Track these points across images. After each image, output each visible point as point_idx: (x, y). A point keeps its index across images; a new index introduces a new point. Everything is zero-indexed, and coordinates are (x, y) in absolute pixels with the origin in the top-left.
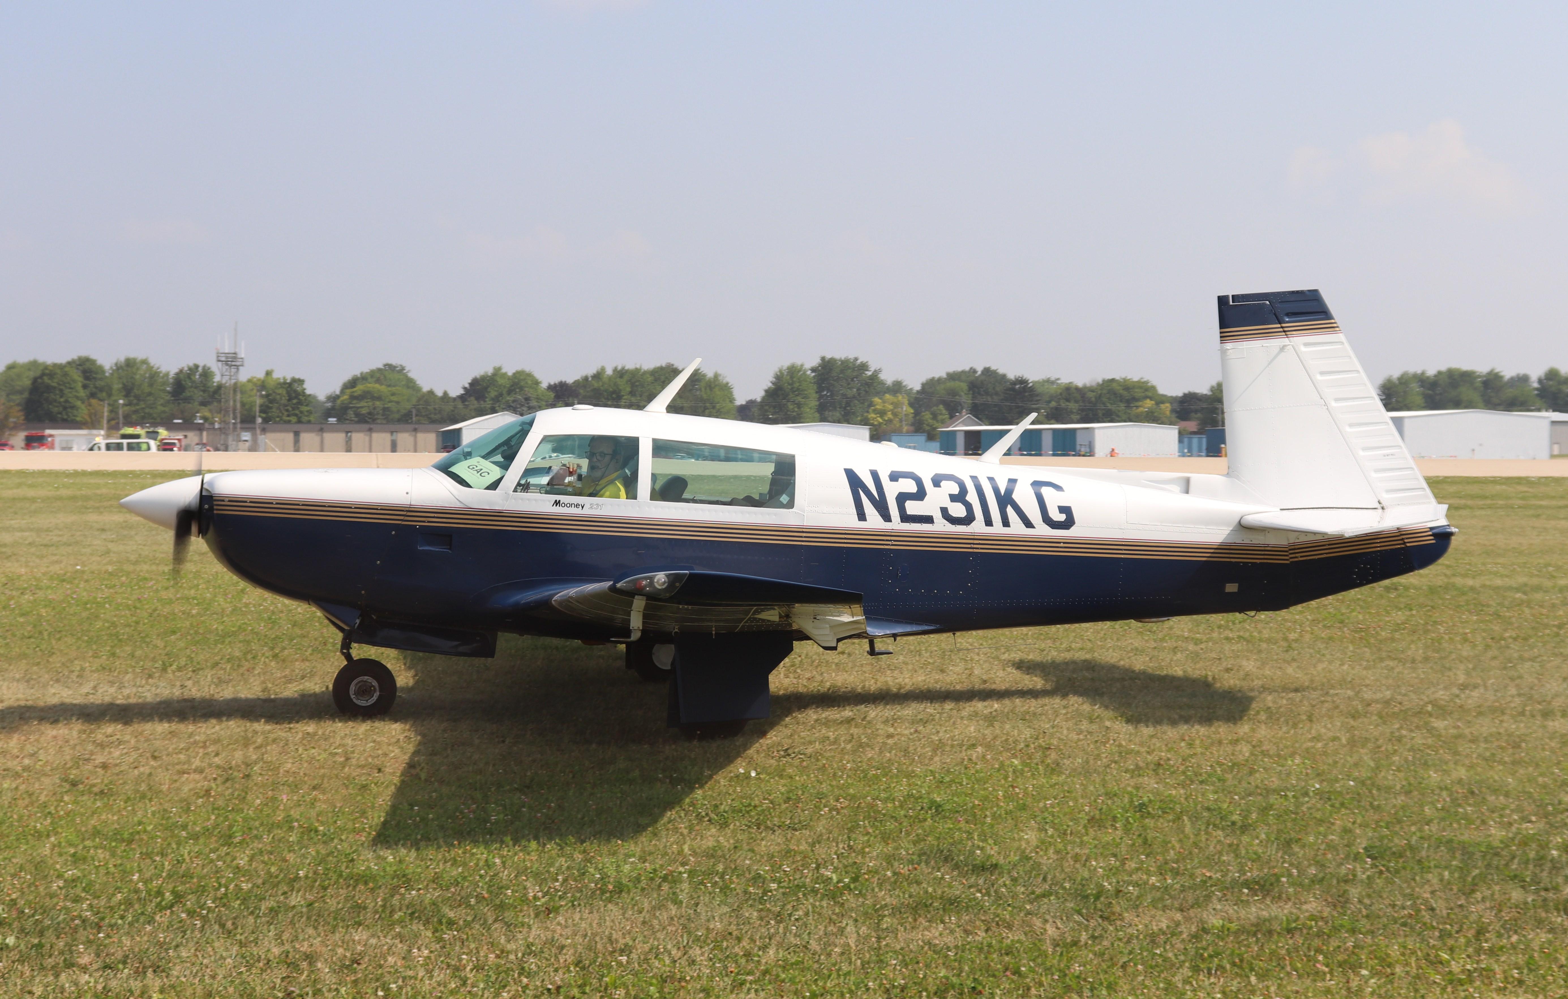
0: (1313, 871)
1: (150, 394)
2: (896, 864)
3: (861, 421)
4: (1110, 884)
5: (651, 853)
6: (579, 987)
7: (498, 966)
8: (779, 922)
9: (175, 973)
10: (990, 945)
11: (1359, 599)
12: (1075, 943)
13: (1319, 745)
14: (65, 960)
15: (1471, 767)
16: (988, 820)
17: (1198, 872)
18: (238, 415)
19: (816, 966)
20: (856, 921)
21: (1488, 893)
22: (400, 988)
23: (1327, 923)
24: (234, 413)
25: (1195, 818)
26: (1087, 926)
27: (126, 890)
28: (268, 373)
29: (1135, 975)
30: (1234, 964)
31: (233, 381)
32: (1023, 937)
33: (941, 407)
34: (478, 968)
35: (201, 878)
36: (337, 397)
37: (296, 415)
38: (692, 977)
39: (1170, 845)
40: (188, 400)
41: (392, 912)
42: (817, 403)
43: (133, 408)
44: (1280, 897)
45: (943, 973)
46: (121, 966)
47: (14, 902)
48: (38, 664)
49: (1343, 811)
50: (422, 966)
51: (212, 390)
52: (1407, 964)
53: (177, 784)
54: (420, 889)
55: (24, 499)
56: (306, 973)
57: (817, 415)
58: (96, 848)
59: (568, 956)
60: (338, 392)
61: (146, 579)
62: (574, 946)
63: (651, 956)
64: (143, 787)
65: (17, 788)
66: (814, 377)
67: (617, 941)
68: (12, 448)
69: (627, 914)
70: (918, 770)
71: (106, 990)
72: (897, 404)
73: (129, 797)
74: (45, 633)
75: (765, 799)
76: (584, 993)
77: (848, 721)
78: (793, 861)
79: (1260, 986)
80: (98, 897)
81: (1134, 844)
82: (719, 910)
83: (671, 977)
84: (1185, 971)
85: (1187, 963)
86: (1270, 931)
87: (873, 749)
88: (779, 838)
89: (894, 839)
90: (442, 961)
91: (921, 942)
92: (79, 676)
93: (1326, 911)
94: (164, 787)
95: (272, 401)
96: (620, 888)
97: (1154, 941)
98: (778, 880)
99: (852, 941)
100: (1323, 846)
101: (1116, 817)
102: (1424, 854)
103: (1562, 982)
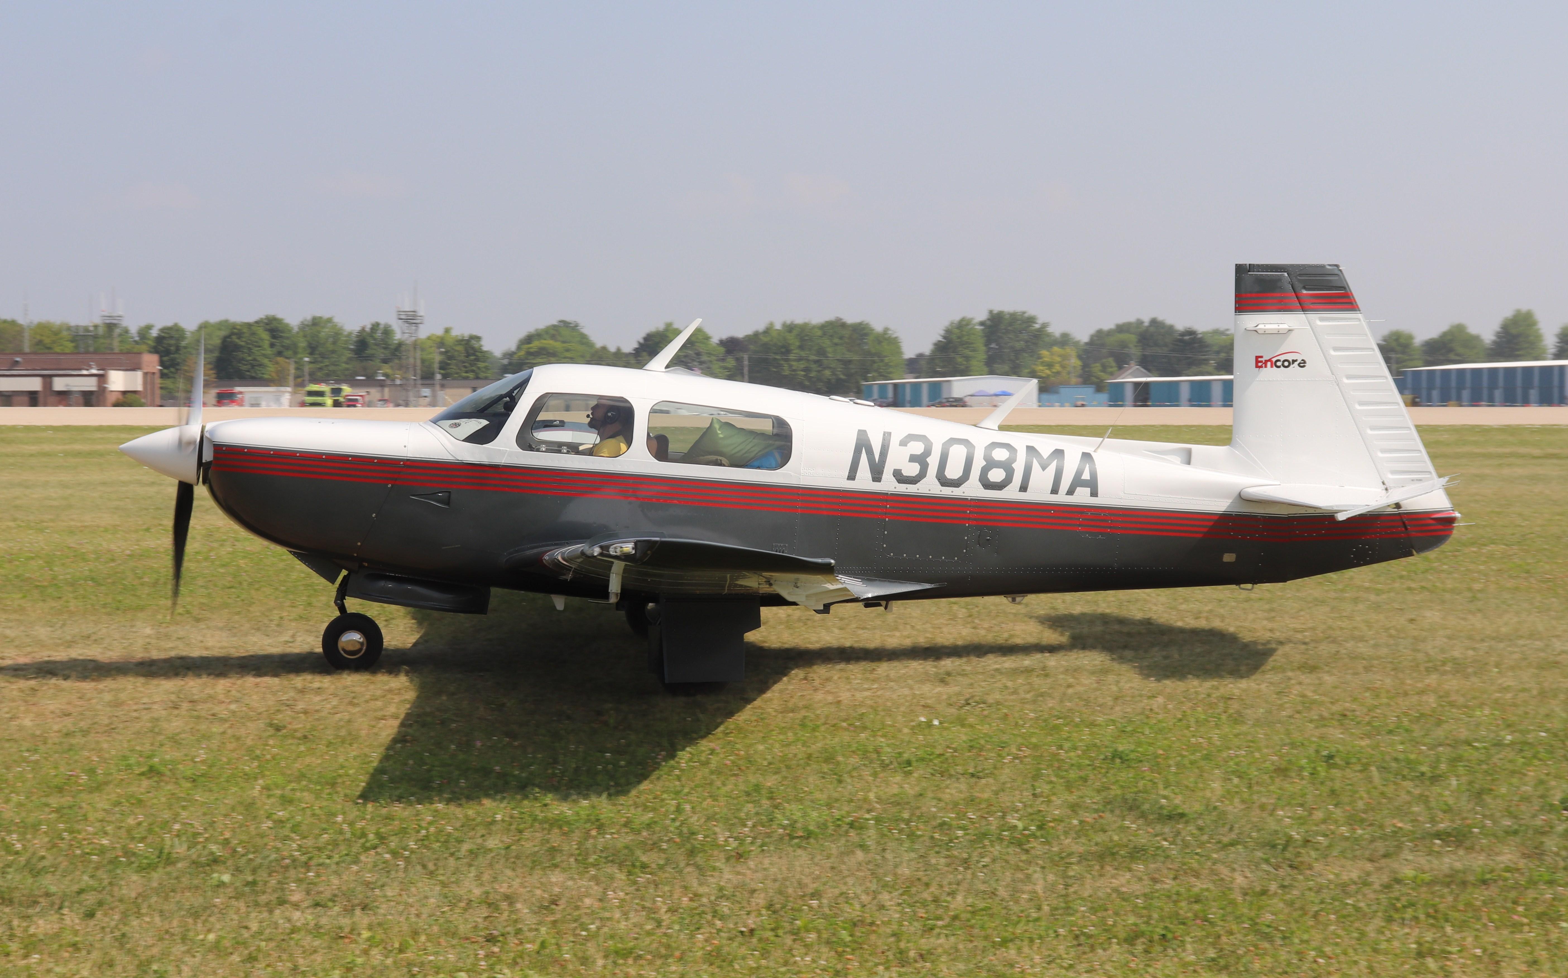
0: (1506, 821)
1: (333, 352)
2: (1081, 812)
3: (1030, 373)
4: (1298, 834)
5: (837, 800)
6: (772, 930)
7: (691, 909)
8: (967, 868)
9: (382, 911)
10: (1178, 893)
11: (1545, 549)
12: (1264, 892)
13: (1509, 696)
14: (278, 897)
16: (1173, 769)
17: (1388, 822)
18: (419, 372)
19: (1005, 912)
20: (1043, 868)
22: (599, 928)
23: (1523, 874)
24: (415, 370)
25: (1383, 769)
26: (1276, 876)
27: (331, 831)
28: (447, 331)
29: (1327, 924)
30: (1428, 915)
31: (414, 338)
32: (1211, 886)
33: (1111, 360)
34: (672, 910)
35: (402, 820)
36: (513, 354)
37: (473, 371)
38: (883, 922)
39: (1357, 796)
40: (370, 358)
41: (588, 855)
42: (985, 357)
43: (318, 366)
44: (1473, 848)
45: (1131, 920)
46: (330, 904)
47: (227, 842)
48: (238, 613)
49: (1536, 762)
50: (618, 907)
51: (392, 347)
53: (375, 730)
54: (613, 833)
56: (506, 914)
57: (986, 369)
58: (302, 790)
59: (760, 900)
62: (765, 890)
63: (841, 902)
64: (343, 733)
65: (224, 733)
66: (983, 330)
67: (807, 886)
69: (816, 860)
70: (1100, 719)
71: (318, 927)
72: (1065, 357)
73: (330, 743)
74: (245, 584)
75: (948, 747)
76: (777, 936)
77: (1028, 671)
78: (979, 810)
79: (1457, 936)
80: (305, 838)
81: (1320, 795)
82: (906, 857)
83: (862, 921)
84: (1378, 922)
85: (1380, 914)
86: (1464, 883)
87: (1053, 698)
88: (963, 787)
89: (1079, 789)
90: (637, 904)
91: (1109, 891)
92: (278, 625)
93: (1522, 863)
94: (363, 733)
95: (450, 358)
96: (809, 835)
97: (1344, 891)
98: (963, 828)
99: (1039, 888)
100: (1516, 798)
101: (1302, 768)
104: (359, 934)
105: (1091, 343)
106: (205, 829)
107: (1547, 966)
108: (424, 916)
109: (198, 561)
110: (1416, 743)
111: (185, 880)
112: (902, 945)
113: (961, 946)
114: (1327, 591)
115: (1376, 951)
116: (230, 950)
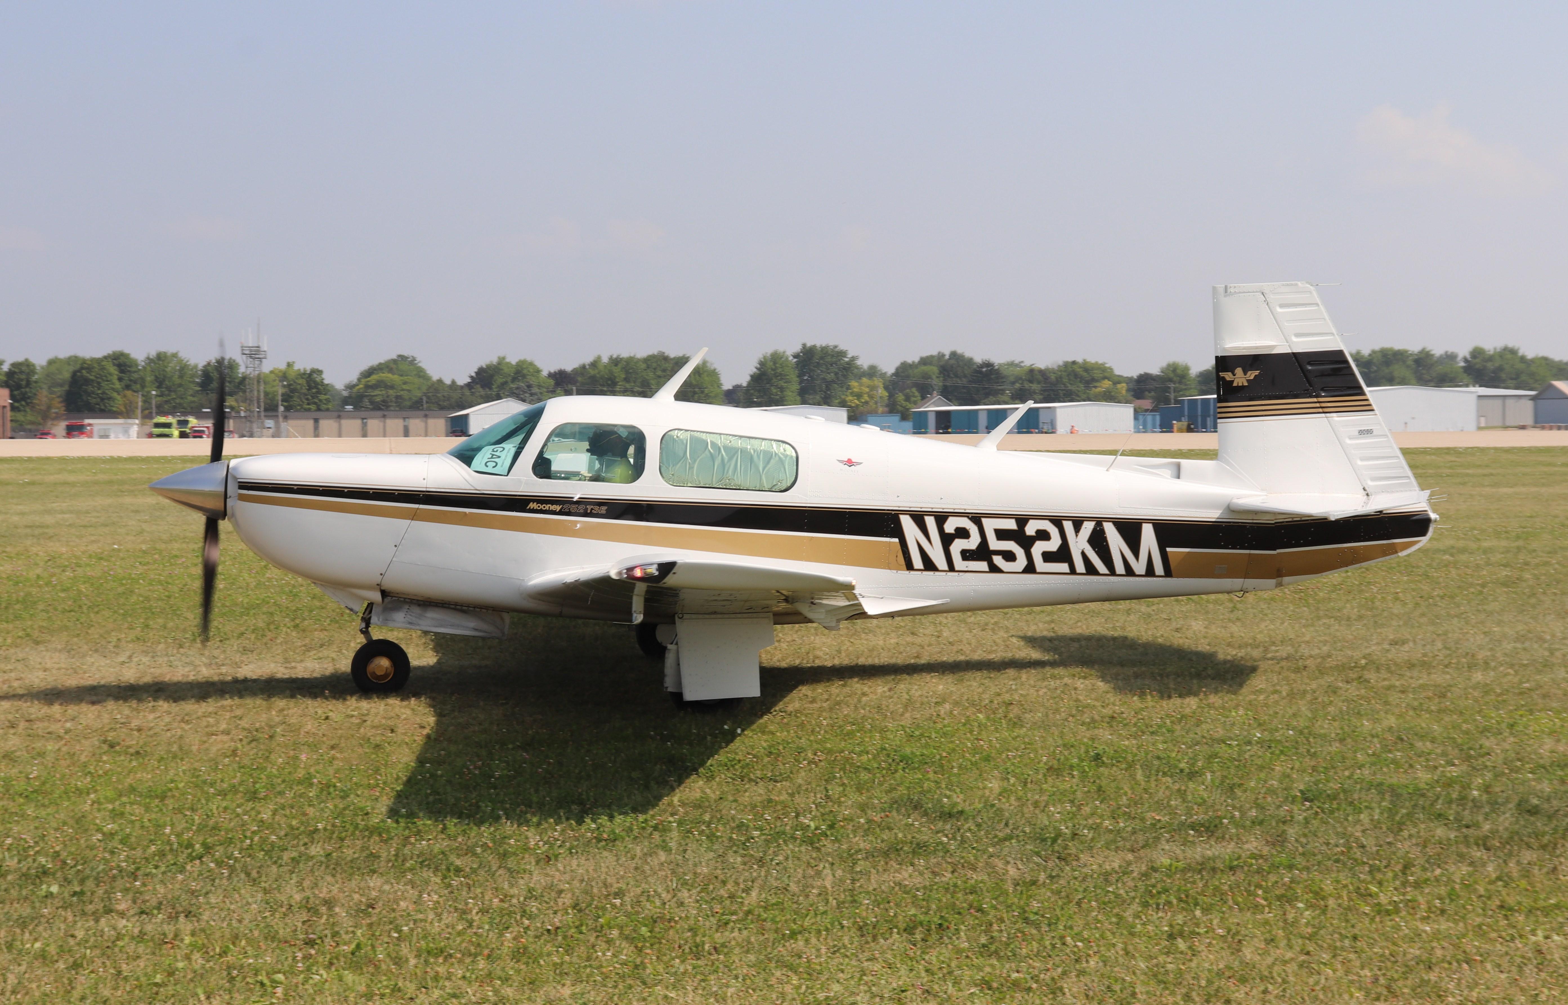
0: (1253, 812)
1: (180, 385)
2: (869, 812)
3: (839, 403)
4: (1067, 828)
6: (577, 927)
7: (501, 910)
8: (761, 867)
9: (205, 918)
10: (955, 886)
12: (1034, 883)
13: (1262, 697)
14: (105, 906)
15: (1400, 716)
16: (955, 770)
17: (1148, 815)
18: (262, 404)
19: (795, 906)
20: (833, 864)
21: (1414, 831)
22: (412, 930)
23: (1266, 860)
24: (258, 402)
25: (1146, 766)
26: (1045, 867)
27: (159, 842)
28: (289, 365)
29: (1089, 911)
30: (1180, 900)
31: (257, 373)
32: (986, 877)
33: (914, 390)
34: (483, 911)
35: (227, 831)
36: (354, 386)
37: (315, 403)
38: (681, 918)
39: (1122, 793)
41: (405, 861)
42: (799, 388)
43: (165, 399)
44: (1223, 838)
45: (913, 911)
46: (155, 912)
47: (57, 854)
48: (78, 636)
49: (1283, 758)
50: (431, 909)
51: (237, 381)
52: (1340, 897)
53: (207, 745)
54: (429, 839)
55: (66, 483)
56: (325, 917)
57: (798, 398)
58: (131, 804)
59: (566, 899)
60: (354, 382)
61: (176, 556)
62: (571, 890)
63: (643, 899)
64: (175, 748)
65: (59, 750)
66: (796, 363)
67: (611, 886)
68: (54, 437)
69: (621, 862)
70: (890, 726)
71: (142, 934)
72: (873, 388)
73: (162, 758)
74: (85, 608)
75: (749, 753)
76: (581, 933)
78: (775, 812)
79: (1204, 919)
80: (134, 849)
81: (1089, 792)
82: (706, 857)
83: (662, 918)
84: (1136, 907)
85: (1137, 900)
86: (1214, 870)
88: (761, 790)
89: (868, 790)
90: (450, 906)
91: (892, 884)
93: (1266, 850)
94: (194, 748)
95: (293, 391)
96: (614, 838)
97: (1107, 881)
98: (761, 829)
99: (828, 884)
100: (1263, 791)
101: (1071, 767)
102: (1356, 796)
103: (1480, 911)
104: (182, 940)
105: (897, 373)
106: (36, 843)
107: (1283, 943)
108: (246, 922)
109: (40, 586)
110: (1176, 742)
111: (14, 893)
112: (698, 939)
113: (753, 939)
115: (1132, 934)
116: (55, 958)
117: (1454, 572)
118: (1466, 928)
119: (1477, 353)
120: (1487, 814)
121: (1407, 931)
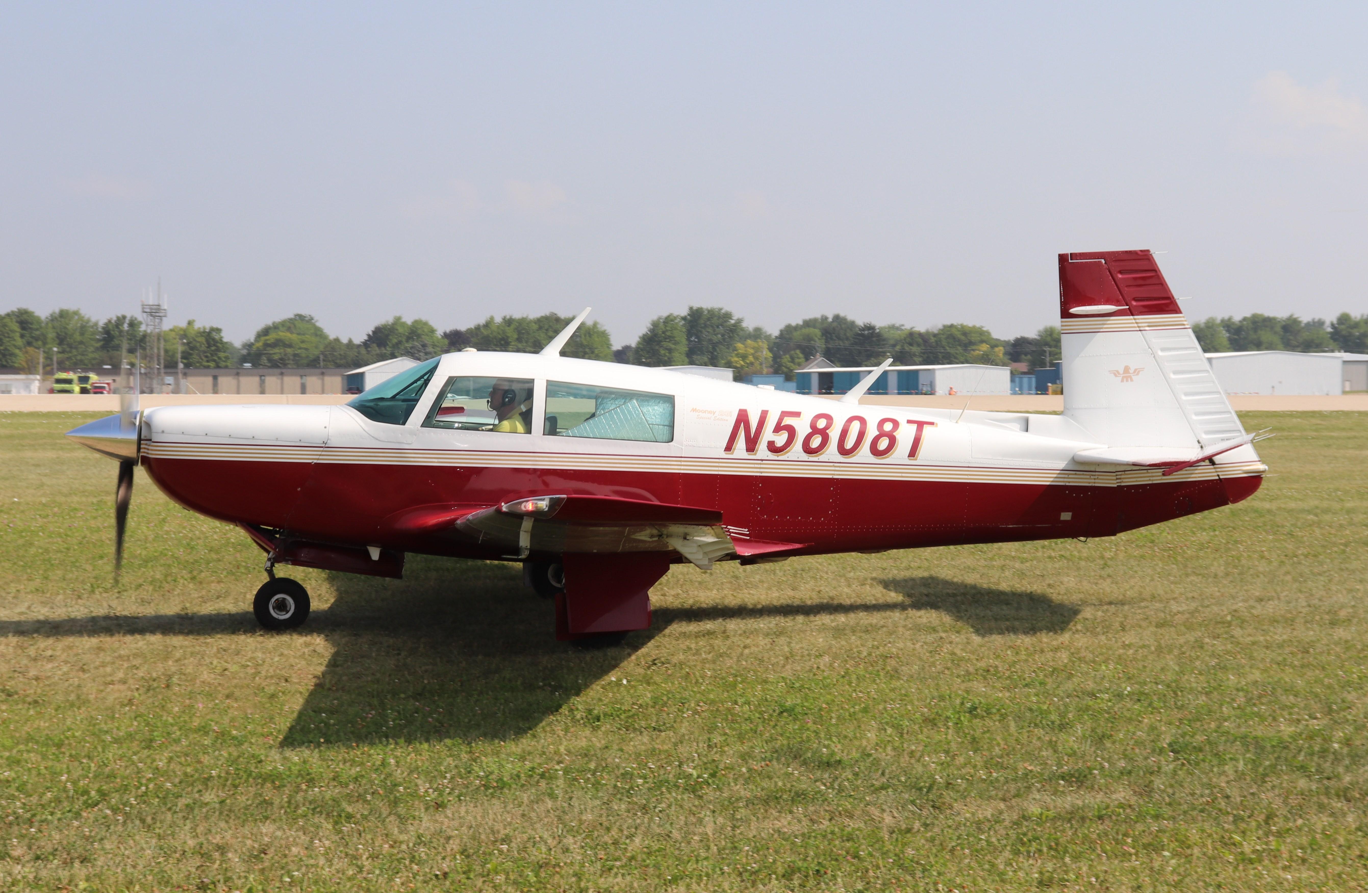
0: (1122, 763)
1: (81, 343)
2: (750, 761)
3: (726, 364)
4: (941, 777)
5: (529, 753)
6: (464, 873)
7: (391, 855)
8: (645, 813)
9: (99, 863)
10: (833, 833)
12: (909, 830)
13: (1130, 652)
15: (1265, 670)
16: (834, 721)
17: (1020, 765)
18: (162, 361)
19: (677, 852)
20: (714, 812)
21: (1276, 782)
22: (303, 875)
23: (1134, 809)
24: (159, 360)
25: (1019, 718)
26: (920, 815)
27: (55, 790)
28: (190, 323)
29: (962, 858)
30: (1050, 848)
31: (158, 330)
32: (862, 825)
33: (798, 351)
34: (373, 857)
35: (123, 778)
36: (252, 344)
37: (214, 361)
38: (566, 864)
39: (995, 742)
40: (116, 348)
41: (297, 807)
42: (686, 349)
43: (66, 355)
44: (1092, 788)
45: (791, 858)
46: (51, 858)
49: (1151, 710)
50: (323, 855)
51: (138, 338)
52: (1204, 845)
53: (104, 694)
54: (322, 786)
56: (218, 862)
57: (687, 360)
58: (28, 751)
59: (454, 845)
60: (252, 340)
61: (76, 509)
62: (459, 836)
63: (529, 845)
64: (72, 697)
66: (684, 325)
67: (498, 832)
69: (508, 809)
70: (771, 677)
71: (37, 879)
72: (757, 349)
73: (59, 707)
75: (633, 704)
76: (468, 878)
77: (709, 633)
78: (658, 760)
79: (1074, 866)
80: (31, 796)
81: (963, 742)
82: (590, 804)
83: (547, 864)
84: (1007, 854)
85: (1008, 848)
86: (1083, 819)
87: (731, 658)
88: (646, 739)
89: (749, 740)
90: (341, 852)
91: (771, 831)
92: (14, 597)
93: (1133, 800)
94: (92, 697)
95: (193, 348)
96: (502, 785)
97: (979, 829)
98: (645, 778)
99: (709, 831)
100: (1132, 742)
101: (948, 718)
102: (1221, 748)
103: (1340, 860)
104: (76, 886)
105: (782, 335)
107: (1149, 890)
108: (140, 867)
110: (1047, 694)
112: (583, 884)
113: (635, 885)
114: (978, 560)
115: (1004, 881)
117: (1318, 531)
118: (1326, 876)
119: (1344, 319)
120: (1347, 767)
121: (1269, 880)
